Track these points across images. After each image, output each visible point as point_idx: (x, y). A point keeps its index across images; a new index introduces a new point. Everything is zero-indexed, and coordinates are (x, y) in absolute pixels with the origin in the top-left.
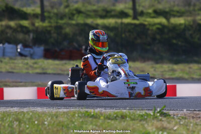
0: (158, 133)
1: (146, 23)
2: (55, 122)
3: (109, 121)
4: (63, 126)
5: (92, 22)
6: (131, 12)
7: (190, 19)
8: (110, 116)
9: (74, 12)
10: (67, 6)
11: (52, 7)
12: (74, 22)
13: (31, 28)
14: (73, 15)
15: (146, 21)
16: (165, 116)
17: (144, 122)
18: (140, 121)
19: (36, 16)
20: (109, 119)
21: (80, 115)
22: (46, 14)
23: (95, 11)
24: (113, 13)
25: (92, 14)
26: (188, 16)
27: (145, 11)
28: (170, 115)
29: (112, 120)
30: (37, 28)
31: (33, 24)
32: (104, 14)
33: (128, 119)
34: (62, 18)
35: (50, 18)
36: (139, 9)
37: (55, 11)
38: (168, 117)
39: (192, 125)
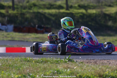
0: (64, 70)
1: (73, 12)
2: (5, 64)
3: (38, 64)
4: (10, 66)
5: (42, 11)
6: (65, 6)
7: (99, 10)
8: (39, 61)
9: (32, 5)
10: (28, 2)
11: (19, 2)
12: (31, 11)
13: (6, 14)
14: (31, 7)
15: (73, 11)
16: (71, 62)
17: (58, 65)
18: (56, 64)
19: (9, 7)
20: (38, 62)
21: (21, 60)
22: (15, 6)
23: (44, 5)
24: (55, 6)
25: (42, 7)
26: (98, 9)
27: (73, 5)
28: (74, 61)
29: (40, 63)
30: (10, 14)
31: (7, 12)
32: (49, 6)
33: (49, 63)
34: (24, 9)
35: (17, 8)
36: (70, 4)
37: (21, 4)
38: (73, 62)
39: (85, 66)
